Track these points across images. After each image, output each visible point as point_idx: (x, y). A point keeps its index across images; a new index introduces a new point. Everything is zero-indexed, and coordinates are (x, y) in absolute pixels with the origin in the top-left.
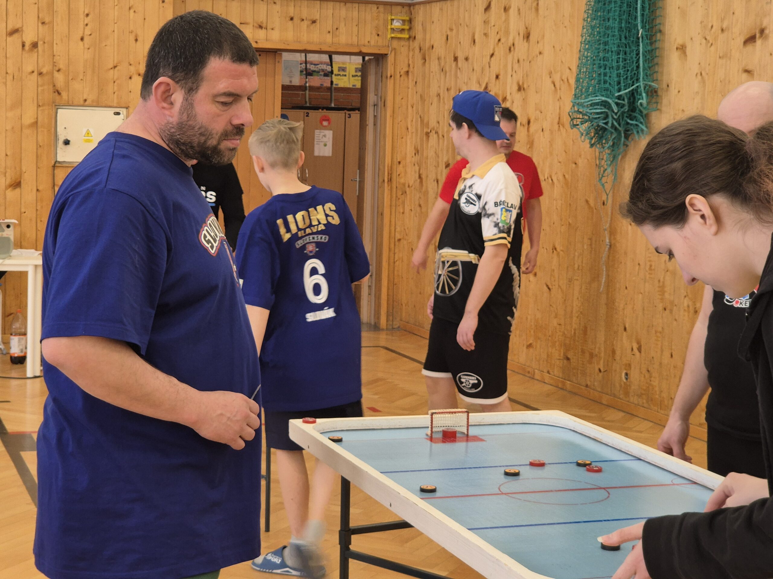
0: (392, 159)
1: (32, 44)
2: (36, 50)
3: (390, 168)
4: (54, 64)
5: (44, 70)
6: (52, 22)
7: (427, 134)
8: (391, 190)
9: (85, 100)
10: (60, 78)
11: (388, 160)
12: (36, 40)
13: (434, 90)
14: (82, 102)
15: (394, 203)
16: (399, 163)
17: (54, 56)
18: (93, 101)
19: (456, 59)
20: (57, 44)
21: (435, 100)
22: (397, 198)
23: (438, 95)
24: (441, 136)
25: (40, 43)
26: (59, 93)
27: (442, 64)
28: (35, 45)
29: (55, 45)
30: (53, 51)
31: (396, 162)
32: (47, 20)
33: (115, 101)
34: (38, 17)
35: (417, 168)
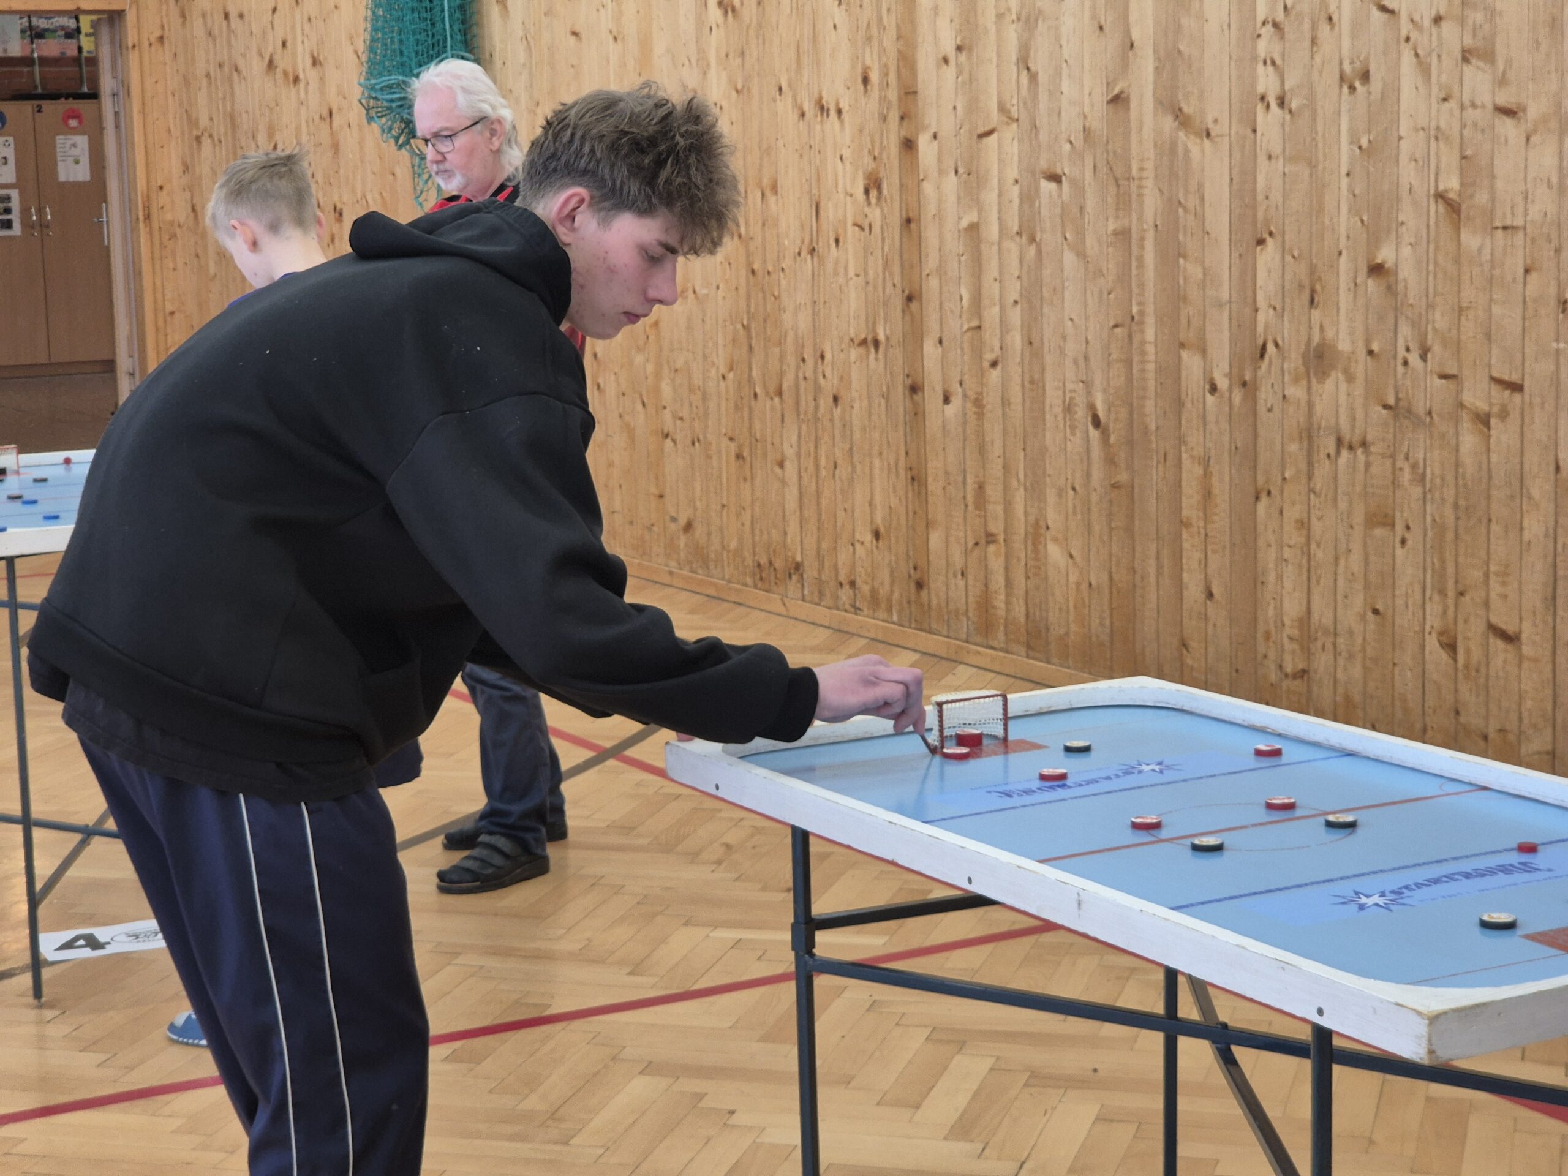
0: (148, 183)
3: (145, 199)
7: (198, 139)
8: (151, 233)
11: (141, 184)
13: (200, 67)
15: (157, 255)
16: (161, 188)
19: (227, 16)
21: (205, 81)
22: (163, 246)
23: (208, 75)
24: (216, 142)
27: (209, 24)
31: (154, 185)
35: (188, 194)
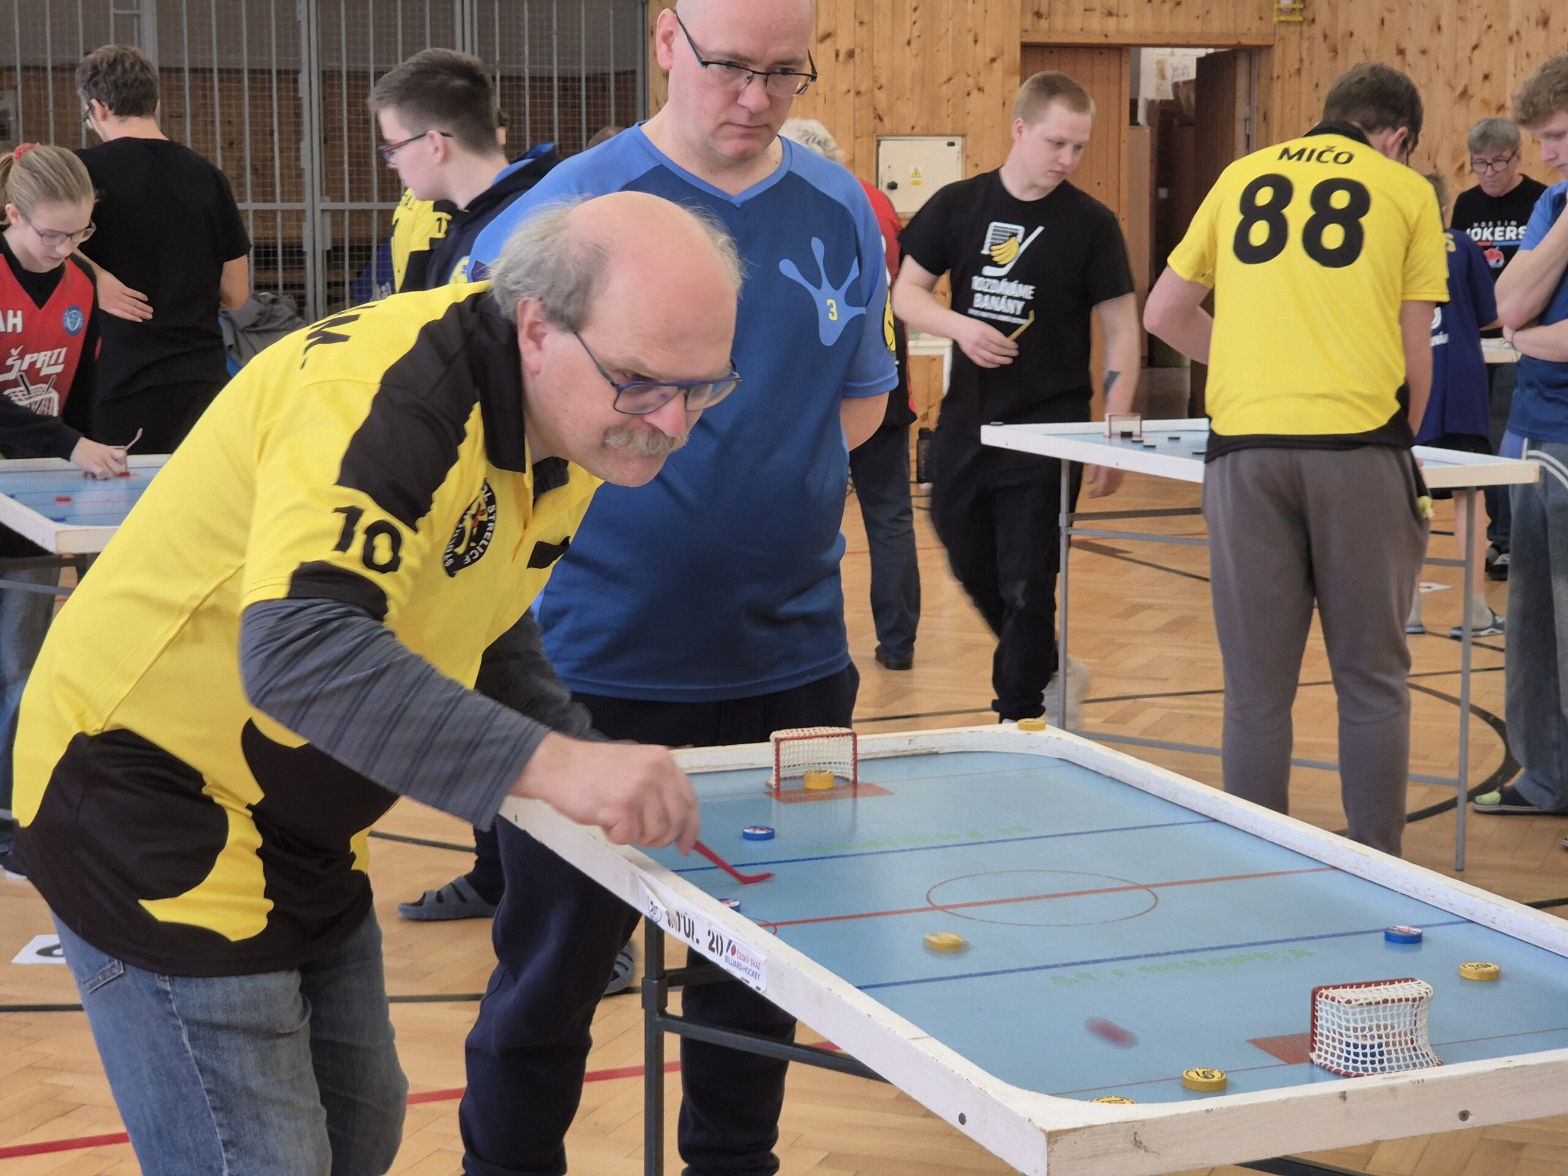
1: (848, 52)
2: (851, 61)
4: (875, 79)
5: (863, 89)
6: (871, 22)
9: (913, 128)
10: (882, 97)
12: (852, 47)
14: (909, 131)
17: (874, 67)
18: (922, 128)
20: (878, 51)
25: (857, 51)
26: (881, 119)
28: (851, 54)
29: (875, 53)
30: (873, 62)
32: (866, 19)
33: (950, 127)
34: (855, 15)
